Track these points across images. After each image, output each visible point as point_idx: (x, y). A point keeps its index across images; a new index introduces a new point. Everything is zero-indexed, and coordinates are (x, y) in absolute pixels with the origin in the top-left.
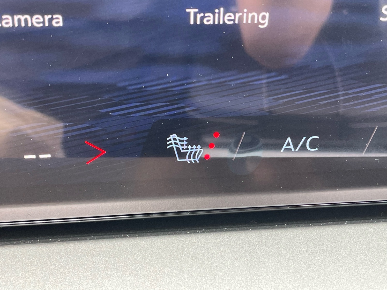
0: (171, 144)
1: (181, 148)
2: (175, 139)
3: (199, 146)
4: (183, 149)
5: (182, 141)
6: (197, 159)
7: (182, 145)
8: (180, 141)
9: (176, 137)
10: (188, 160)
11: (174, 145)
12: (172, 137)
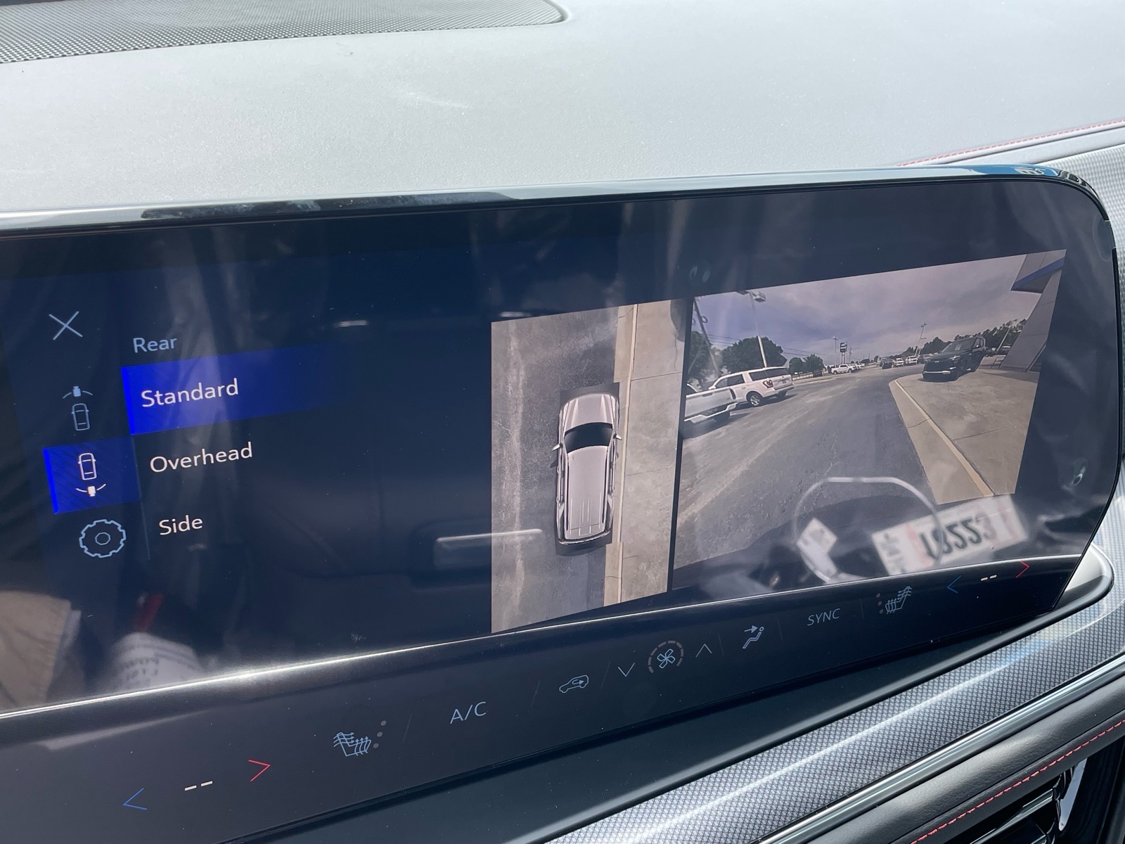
0: (338, 742)
1: (348, 743)
2: (341, 737)
3: (367, 738)
4: (350, 744)
5: (350, 737)
6: (365, 751)
7: (349, 741)
8: (346, 737)
9: (343, 734)
10: (356, 753)
11: (341, 743)
12: (338, 735)
